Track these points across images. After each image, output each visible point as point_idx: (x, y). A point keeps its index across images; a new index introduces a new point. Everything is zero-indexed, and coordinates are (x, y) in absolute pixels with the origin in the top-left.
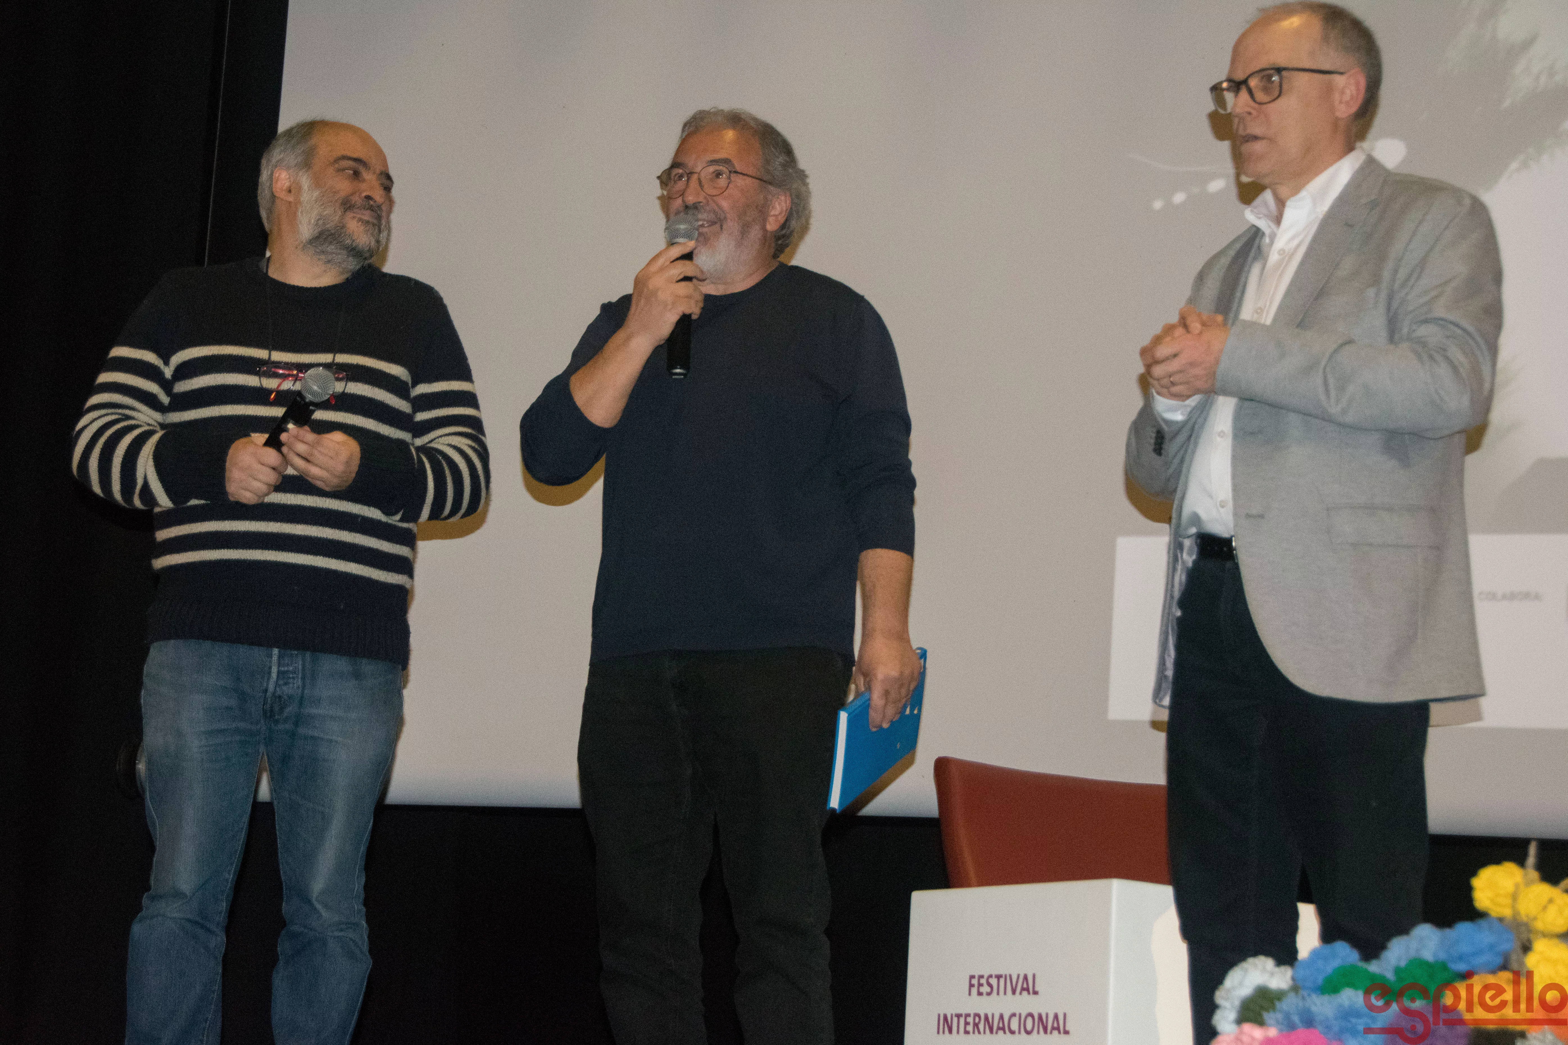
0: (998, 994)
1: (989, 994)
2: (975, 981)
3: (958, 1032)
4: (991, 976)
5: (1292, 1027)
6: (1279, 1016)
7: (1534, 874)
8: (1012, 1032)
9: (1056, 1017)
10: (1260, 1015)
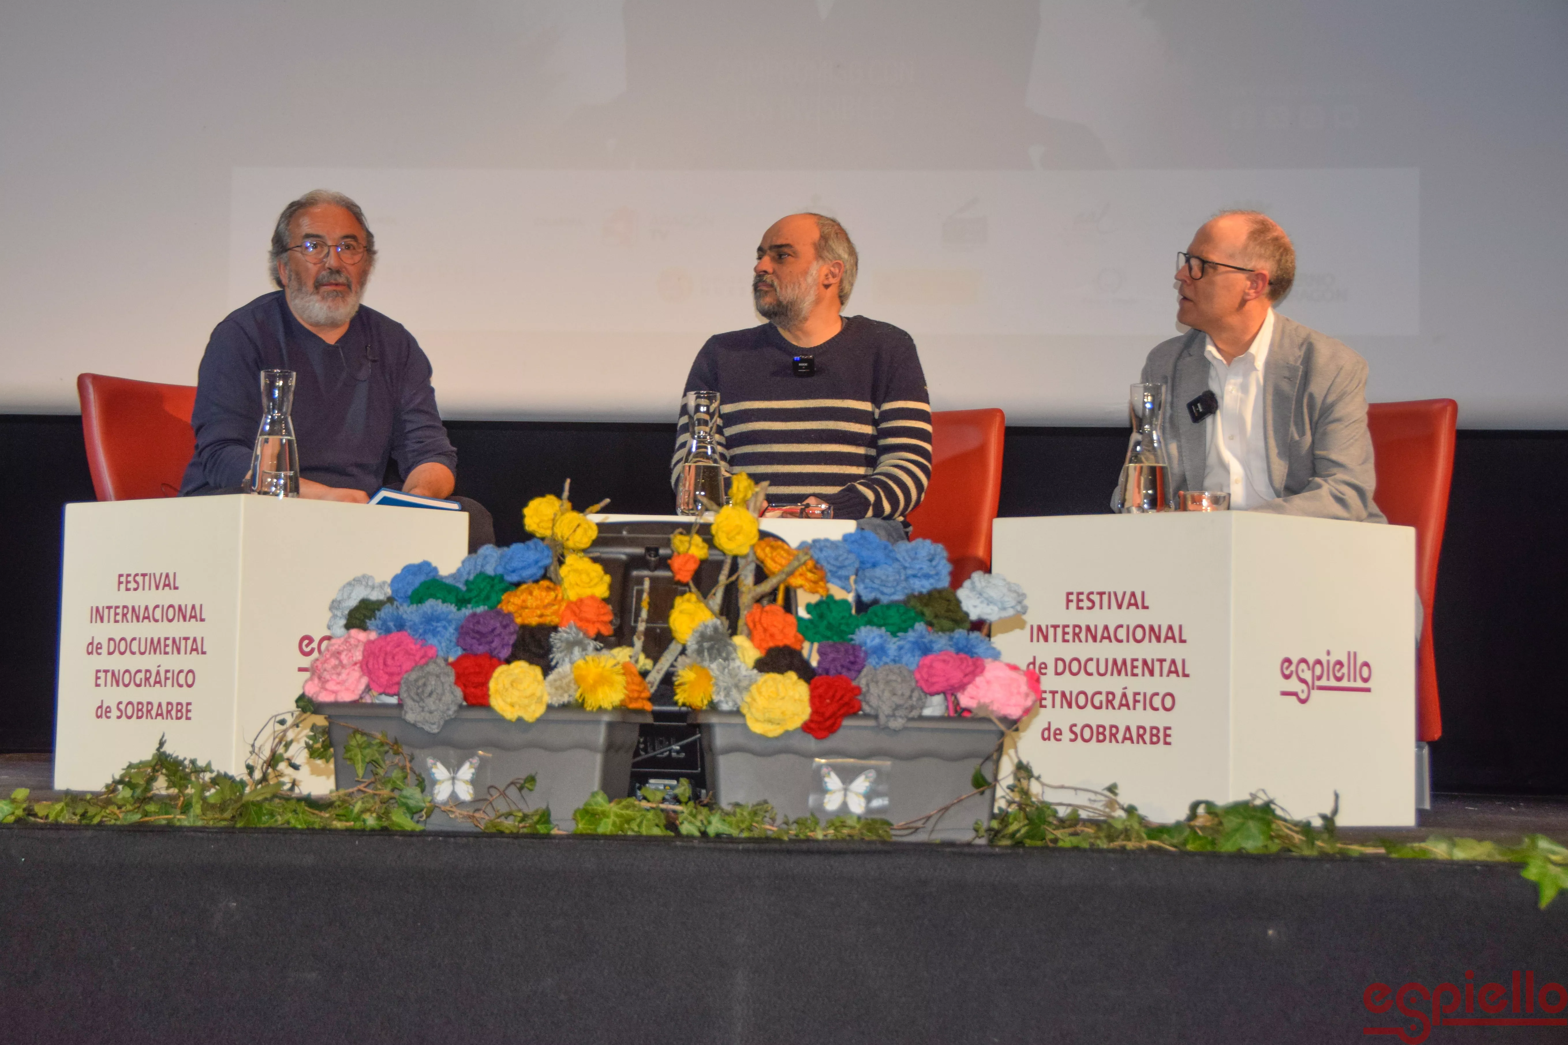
0: (144, 589)
1: (135, 589)
2: (123, 579)
3: (109, 621)
4: (137, 575)
5: (388, 631)
6: (379, 622)
7: (568, 505)
8: (156, 621)
9: (193, 607)
10: (365, 623)
